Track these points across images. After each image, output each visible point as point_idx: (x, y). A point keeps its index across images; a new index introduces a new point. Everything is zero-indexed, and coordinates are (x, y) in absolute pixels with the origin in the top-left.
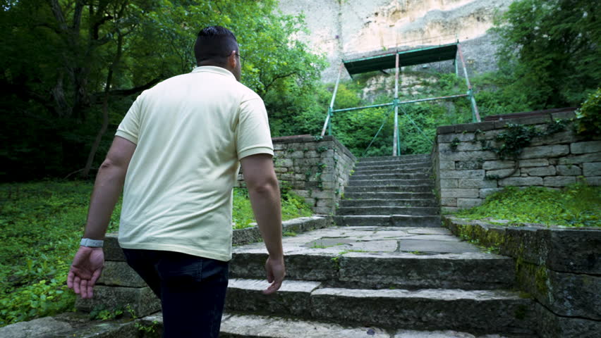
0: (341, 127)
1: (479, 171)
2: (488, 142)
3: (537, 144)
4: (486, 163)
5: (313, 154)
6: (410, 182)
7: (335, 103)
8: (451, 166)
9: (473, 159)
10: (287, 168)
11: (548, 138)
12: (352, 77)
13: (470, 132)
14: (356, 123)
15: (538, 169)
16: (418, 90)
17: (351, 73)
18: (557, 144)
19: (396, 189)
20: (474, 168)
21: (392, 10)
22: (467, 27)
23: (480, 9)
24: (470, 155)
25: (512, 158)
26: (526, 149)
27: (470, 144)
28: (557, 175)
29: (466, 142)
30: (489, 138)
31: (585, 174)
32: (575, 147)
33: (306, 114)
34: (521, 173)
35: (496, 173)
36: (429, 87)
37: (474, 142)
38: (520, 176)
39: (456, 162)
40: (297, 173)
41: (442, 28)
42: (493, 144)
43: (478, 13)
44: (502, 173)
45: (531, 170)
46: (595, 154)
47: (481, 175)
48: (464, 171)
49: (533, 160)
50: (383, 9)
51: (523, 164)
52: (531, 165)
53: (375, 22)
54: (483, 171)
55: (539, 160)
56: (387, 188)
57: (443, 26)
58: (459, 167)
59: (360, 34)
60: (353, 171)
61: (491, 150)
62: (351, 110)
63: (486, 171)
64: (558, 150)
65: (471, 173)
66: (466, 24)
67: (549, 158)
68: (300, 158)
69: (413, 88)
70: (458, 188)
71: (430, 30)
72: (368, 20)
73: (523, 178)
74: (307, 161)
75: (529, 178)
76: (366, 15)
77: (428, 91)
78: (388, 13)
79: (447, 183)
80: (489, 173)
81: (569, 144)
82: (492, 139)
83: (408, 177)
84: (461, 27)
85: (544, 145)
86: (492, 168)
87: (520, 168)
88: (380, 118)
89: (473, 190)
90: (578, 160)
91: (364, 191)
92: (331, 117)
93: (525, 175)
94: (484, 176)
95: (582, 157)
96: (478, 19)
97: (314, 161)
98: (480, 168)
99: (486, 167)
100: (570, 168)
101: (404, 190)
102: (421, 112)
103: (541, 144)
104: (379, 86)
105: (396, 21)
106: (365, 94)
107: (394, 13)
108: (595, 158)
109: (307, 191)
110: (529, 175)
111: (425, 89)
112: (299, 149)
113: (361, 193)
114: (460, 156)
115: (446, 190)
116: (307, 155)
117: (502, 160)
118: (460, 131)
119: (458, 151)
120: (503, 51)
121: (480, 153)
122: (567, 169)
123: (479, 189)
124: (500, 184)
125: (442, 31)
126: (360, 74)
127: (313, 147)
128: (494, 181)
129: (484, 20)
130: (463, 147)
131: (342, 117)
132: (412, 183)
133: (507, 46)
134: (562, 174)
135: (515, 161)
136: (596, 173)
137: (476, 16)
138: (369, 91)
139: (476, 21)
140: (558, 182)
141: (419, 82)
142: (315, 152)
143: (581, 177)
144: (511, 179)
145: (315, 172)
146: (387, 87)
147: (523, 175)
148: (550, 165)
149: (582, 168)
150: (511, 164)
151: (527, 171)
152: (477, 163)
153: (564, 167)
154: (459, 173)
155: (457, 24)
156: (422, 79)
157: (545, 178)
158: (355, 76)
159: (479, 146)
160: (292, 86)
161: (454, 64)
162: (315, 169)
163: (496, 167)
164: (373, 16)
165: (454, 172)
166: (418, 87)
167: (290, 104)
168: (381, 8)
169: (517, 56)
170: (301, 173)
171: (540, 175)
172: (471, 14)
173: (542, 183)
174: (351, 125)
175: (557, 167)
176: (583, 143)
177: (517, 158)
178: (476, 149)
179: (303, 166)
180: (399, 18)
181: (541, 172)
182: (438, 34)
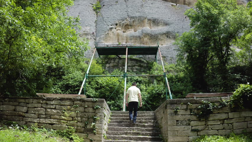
0: (92, 85)
1: (188, 126)
2: (193, 110)
3: (215, 113)
4: (192, 123)
5: (91, 110)
6: (146, 129)
7: (89, 71)
8: (174, 123)
9: (186, 120)
10: (72, 118)
11: (220, 109)
12: (100, 57)
13: (184, 104)
14: (101, 84)
15: (215, 126)
16: (136, 69)
17: (100, 54)
18: (223, 113)
19: (138, 134)
20: (186, 125)
21: (125, 24)
22: (162, 40)
23: (168, 32)
24: (184, 117)
25: (204, 120)
26: (211, 115)
27: (184, 111)
28: (223, 129)
29: (183, 109)
30: (194, 108)
31: (234, 128)
32: (231, 115)
33: (71, 75)
34: (208, 128)
35: (196, 128)
36: (142, 68)
37: (186, 110)
38: (208, 130)
39: (177, 121)
40: (79, 122)
41: (150, 38)
42: (196, 111)
43: (167, 34)
44: (200, 128)
45: (213, 126)
46: (238, 118)
47: (190, 129)
48: (181, 126)
49: (213, 121)
50: (120, 23)
51: (209, 123)
52: (213, 124)
53: (115, 28)
54: (191, 126)
55: (216, 121)
56: (133, 133)
57: (151, 37)
58: (178, 124)
59: (107, 33)
60: (110, 120)
61: (195, 115)
62: (98, 77)
63: (192, 126)
64: (224, 116)
65: (185, 127)
66: (162, 38)
67: (220, 120)
68: (82, 112)
69: (134, 67)
70: (178, 136)
71: (144, 37)
72: (111, 27)
73: (209, 131)
74: (86, 114)
75: (212, 131)
76: (111, 24)
77: (142, 70)
78: (123, 25)
79: (172, 133)
80: (193, 128)
81: (228, 113)
82: (195, 109)
83: (144, 126)
84: (159, 39)
85: (219, 113)
86: (195, 125)
87: (208, 125)
88: (115, 83)
89: (185, 137)
90: (231, 122)
91: (119, 135)
92: (86, 79)
93: (210, 129)
94: (191, 129)
95: (233, 120)
96: (167, 36)
97: (91, 115)
98: (189, 125)
99: (192, 124)
100: (228, 125)
101: (143, 135)
102: (138, 81)
103: (217, 113)
104: (115, 64)
105: (126, 30)
106: (107, 67)
107: (126, 26)
108: (238, 120)
109: (85, 135)
110: (212, 129)
111: (141, 69)
112: (81, 106)
113: (117, 136)
114: (178, 117)
115: (171, 137)
116: (86, 110)
117: (200, 120)
118: (179, 103)
119: (178, 115)
120: (180, 55)
121: (189, 116)
122: (227, 126)
123: (189, 137)
124: (199, 134)
125: (150, 39)
126: (105, 56)
127: (91, 106)
128: (196, 132)
129: (170, 38)
130: (180, 112)
131: (93, 80)
132: (147, 130)
133: (182, 53)
134: (225, 128)
135: (206, 121)
136: (238, 128)
137: (167, 35)
138: (109, 66)
139: (166, 37)
140: (224, 133)
141: (137, 64)
142: (92, 109)
143: (233, 130)
144: (204, 131)
145: (92, 122)
146: (120, 65)
147: (209, 129)
148: (221, 124)
149: (233, 125)
150: (204, 123)
151: (211, 127)
152: (188, 122)
153: (226, 125)
154: (178, 127)
155: (157, 37)
156: (139, 63)
157: (219, 131)
158: (101, 56)
159: (188, 112)
160: (64, 57)
161: (156, 57)
162: (92, 120)
163: (197, 124)
164: (115, 25)
165: (176, 127)
166: (137, 67)
167: (61, 68)
168: (119, 21)
169: (186, 58)
170: (81, 122)
171: (216, 129)
172: (164, 33)
173: (217, 133)
174: (98, 85)
175: (224, 125)
176: (233, 113)
177: (207, 120)
178: (187, 114)
179: (83, 117)
180: (129, 29)
181: (217, 127)
182: (148, 41)
